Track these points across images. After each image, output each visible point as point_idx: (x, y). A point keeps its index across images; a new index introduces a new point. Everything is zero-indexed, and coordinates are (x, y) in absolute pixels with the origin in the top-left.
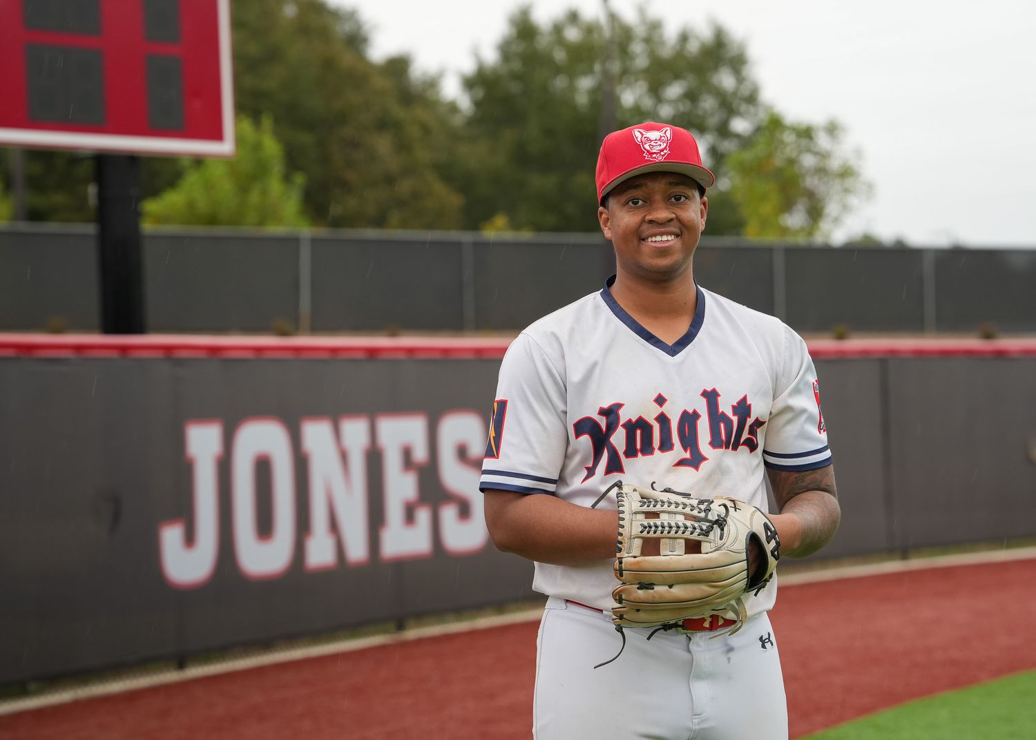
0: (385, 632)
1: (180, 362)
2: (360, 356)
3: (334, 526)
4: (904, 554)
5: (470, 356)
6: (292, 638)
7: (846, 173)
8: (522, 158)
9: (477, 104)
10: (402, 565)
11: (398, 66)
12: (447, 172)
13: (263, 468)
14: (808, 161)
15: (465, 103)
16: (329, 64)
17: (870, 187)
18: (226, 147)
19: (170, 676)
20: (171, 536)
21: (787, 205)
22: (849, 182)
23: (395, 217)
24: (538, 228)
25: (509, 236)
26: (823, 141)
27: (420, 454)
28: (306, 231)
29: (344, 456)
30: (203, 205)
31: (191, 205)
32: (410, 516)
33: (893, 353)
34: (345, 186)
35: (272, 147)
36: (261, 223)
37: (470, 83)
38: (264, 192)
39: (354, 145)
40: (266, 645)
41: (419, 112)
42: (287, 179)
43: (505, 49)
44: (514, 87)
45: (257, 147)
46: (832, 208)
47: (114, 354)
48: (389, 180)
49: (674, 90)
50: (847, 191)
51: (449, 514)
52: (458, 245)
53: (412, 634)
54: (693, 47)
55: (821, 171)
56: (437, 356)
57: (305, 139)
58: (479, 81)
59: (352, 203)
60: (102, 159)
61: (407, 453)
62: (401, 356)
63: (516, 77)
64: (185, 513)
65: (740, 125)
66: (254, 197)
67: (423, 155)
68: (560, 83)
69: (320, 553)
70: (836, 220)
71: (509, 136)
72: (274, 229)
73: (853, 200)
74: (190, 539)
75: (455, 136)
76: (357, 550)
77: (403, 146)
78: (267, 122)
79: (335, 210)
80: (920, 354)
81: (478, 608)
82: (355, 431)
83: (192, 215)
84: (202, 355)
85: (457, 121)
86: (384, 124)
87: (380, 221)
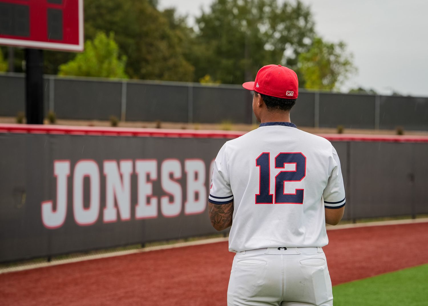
0: (137, 248)
1: (53, 136)
2: (130, 135)
3: (116, 205)
4: (354, 222)
5: (176, 136)
6: (97, 250)
7: (346, 63)
8: (219, 52)
9: (201, 30)
10: (144, 221)
11: (170, 13)
12: (187, 57)
13: (87, 180)
14: (332, 58)
15: (196, 29)
16: (142, 12)
17: (356, 69)
18: (79, 47)
19: (44, 264)
20: (46, 207)
21: (323, 76)
22: (348, 67)
23: (166, 75)
24: (224, 82)
25: (211, 84)
26: (337, 50)
27: (154, 176)
28: (125, 80)
29: (121, 176)
30: (84, 68)
31: (80, 68)
32: (148, 201)
33: (353, 139)
34: (147, 61)
35: (113, 45)
36: (108, 76)
37: (198, 21)
38: (110, 63)
39: (151, 45)
40: (86, 252)
41: (178, 33)
42: (119, 58)
43: (213, 8)
44: (217, 23)
45: (108, 45)
46: (340, 78)
47: (25, 132)
48: (165, 59)
49: (281, 26)
50: (346, 71)
51: (165, 200)
52: (187, 88)
53: (147, 249)
54: (289, 9)
55: (337, 62)
56: (163, 136)
57: (130, 41)
58: (202, 20)
59: (149, 68)
60: (28, 51)
61: (148, 176)
62: (147, 136)
63: (218, 19)
64: (53, 198)
65: (307, 41)
66: (105, 65)
67: (179, 50)
68: (235, 23)
69: (110, 215)
70: (342, 83)
71: (214, 43)
72: (113, 79)
73: (349, 75)
74: (54, 208)
75: (192, 42)
76: (126, 215)
77: (171, 46)
78: (112, 34)
79: (144, 71)
80: (364, 140)
81: (177, 239)
82: (126, 166)
83: (80, 72)
84: (62, 133)
85: (193, 36)
86: (164, 37)
87: (160, 76)
